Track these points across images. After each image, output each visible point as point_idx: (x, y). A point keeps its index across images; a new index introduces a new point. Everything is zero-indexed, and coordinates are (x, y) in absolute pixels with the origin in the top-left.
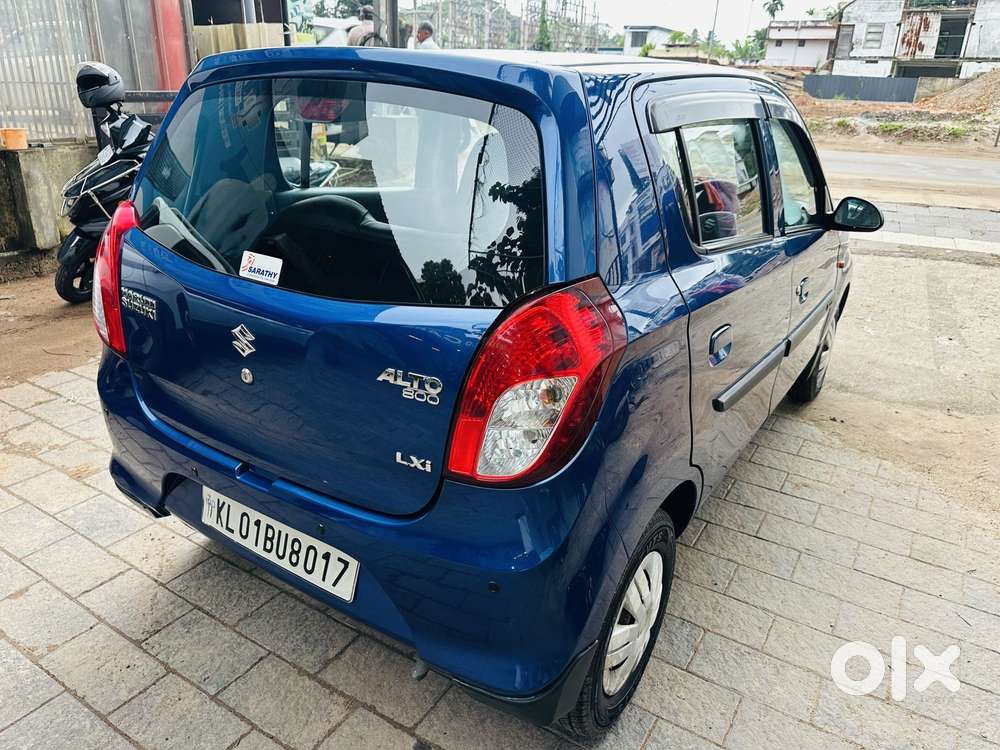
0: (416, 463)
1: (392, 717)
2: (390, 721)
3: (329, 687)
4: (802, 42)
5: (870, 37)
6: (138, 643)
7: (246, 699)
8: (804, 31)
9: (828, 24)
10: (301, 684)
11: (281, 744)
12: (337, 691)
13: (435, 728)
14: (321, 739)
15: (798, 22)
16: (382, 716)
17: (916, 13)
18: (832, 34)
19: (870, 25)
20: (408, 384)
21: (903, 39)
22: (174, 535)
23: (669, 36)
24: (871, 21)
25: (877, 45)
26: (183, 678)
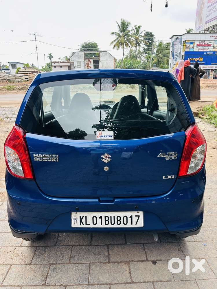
0: (170, 177)
1: (139, 260)
2: (140, 261)
3: (116, 262)
4: (61, 66)
5: (78, 65)
6: (44, 285)
7: (98, 279)
8: (61, 63)
9: (67, 62)
10: (108, 266)
11: (122, 284)
12: (119, 262)
13: (151, 256)
14: (130, 276)
15: (59, 61)
16: (137, 261)
17: (87, 59)
18: (69, 64)
19: (77, 62)
20: (167, 156)
21: (86, 65)
22: (15, 248)
23: (23, 65)
24: (77, 61)
25: (80, 67)
26: (73, 285)
